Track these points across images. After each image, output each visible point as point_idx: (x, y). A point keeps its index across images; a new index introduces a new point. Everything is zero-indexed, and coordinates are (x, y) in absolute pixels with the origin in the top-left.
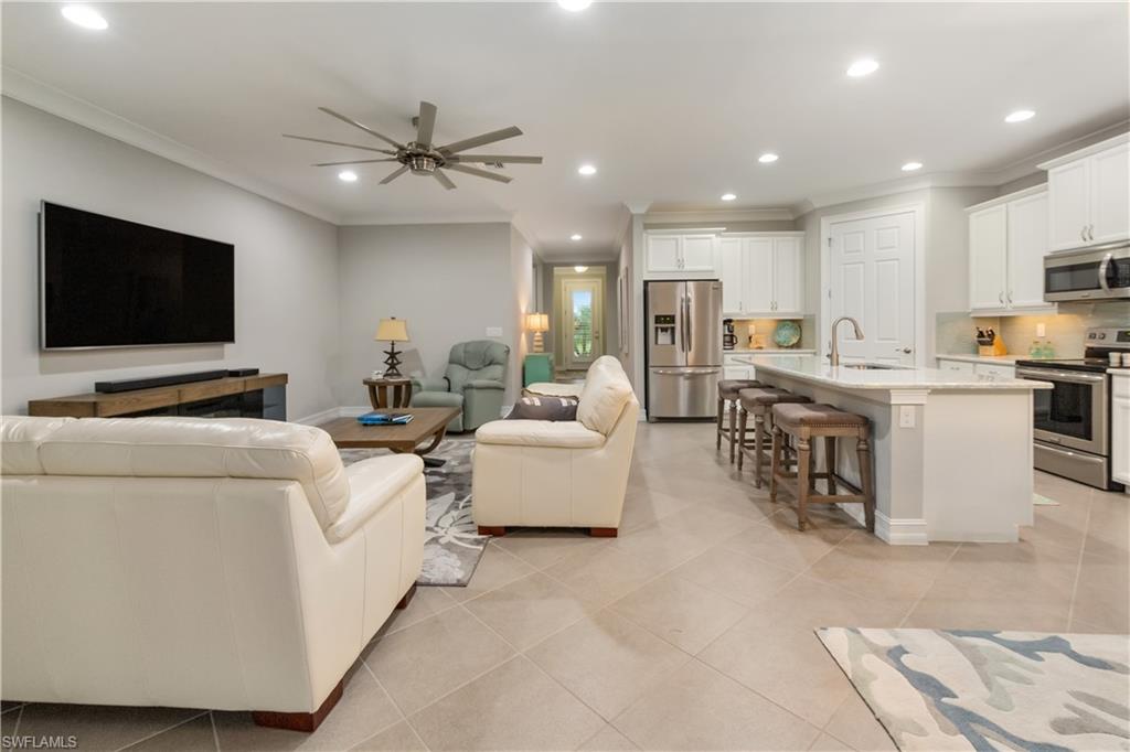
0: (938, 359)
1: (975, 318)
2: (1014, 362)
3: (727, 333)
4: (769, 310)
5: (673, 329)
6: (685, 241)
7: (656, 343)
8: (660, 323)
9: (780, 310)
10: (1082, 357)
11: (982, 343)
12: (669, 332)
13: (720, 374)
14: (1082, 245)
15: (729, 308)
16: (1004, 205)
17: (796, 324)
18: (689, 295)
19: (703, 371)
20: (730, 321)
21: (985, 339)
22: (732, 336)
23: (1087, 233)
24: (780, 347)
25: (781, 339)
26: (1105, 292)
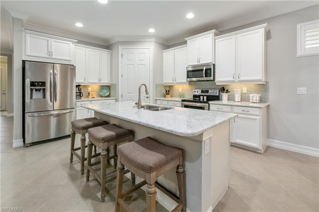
0: (156, 100)
1: (164, 86)
2: (181, 100)
3: (78, 91)
4: (97, 81)
5: (44, 90)
6: (53, 42)
7: (31, 98)
8: (35, 86)
9: (102, 81)
10: (192, 98)
11: (167, 94)
12: (41, 91)
13: (74, 112)
14: (197, 64)
15: (79, 79)
16: (173, 51)
17: (108, 87)
18: (56, 71)
19: (64, 112)
20: (79, 86)
21: (168, 92)
22: (80, 93)
23: (199, 60)
24: (102, 97)
25: (102, 94)
26: (204, 78)
